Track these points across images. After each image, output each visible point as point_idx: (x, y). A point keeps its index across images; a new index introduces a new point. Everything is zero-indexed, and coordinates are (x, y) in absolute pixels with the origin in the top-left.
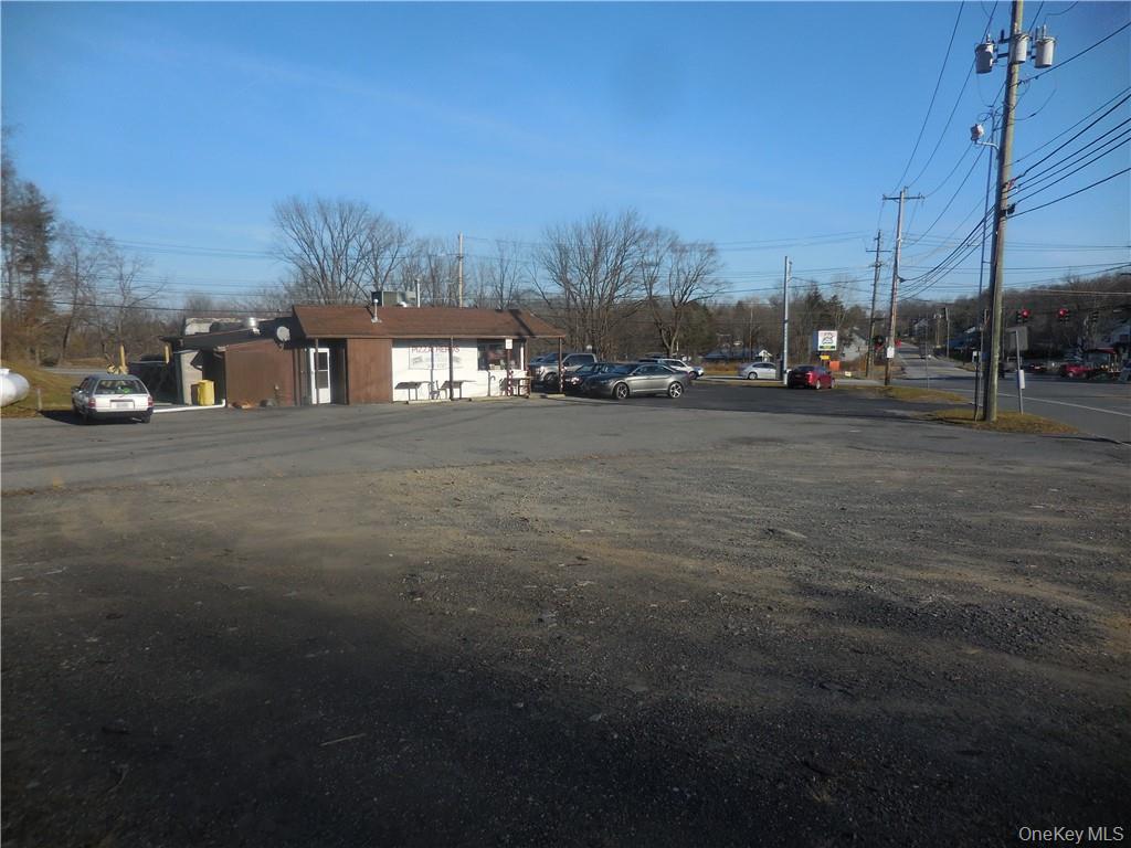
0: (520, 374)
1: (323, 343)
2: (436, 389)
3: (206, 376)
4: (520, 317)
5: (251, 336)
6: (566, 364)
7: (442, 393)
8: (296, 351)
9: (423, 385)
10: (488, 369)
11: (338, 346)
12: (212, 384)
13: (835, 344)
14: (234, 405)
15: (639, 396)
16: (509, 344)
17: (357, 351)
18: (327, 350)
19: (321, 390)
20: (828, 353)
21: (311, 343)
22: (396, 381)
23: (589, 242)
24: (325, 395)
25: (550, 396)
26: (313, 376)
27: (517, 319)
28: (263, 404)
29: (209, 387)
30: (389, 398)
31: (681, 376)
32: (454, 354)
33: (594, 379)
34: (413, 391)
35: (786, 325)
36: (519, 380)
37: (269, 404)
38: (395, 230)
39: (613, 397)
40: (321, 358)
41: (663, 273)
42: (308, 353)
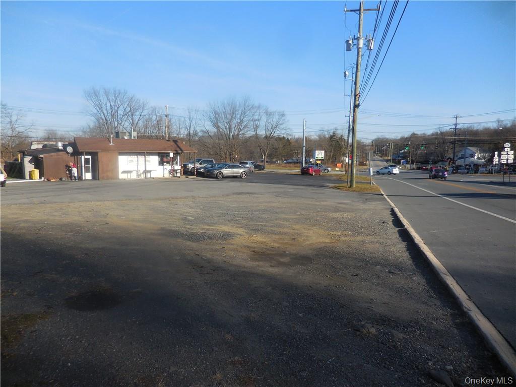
0: (178, 167)
1: (87, 154)
2: (139, 174)
3: (36, 167)
4: (178, 143)
5: (58, 150)
6: (200, 164)
7: (142, 175)
8: (76, 157)
9: (134, 172)
10: (163, 165)
11: (94, 155)
12: (38, 170)
13: (323, 156)
14: (48, 180)
15: (227, 177)
16: (171, 155)
17: (102, 157)
18: (90, 157)
19: (86, 174)
20: (320, 160)
21: (82, 154)
22: (120, 170)
23: (228, 109)
24: (89, 176)
25: (190, 177)
26: (83, 168)
27: (176, 144)
28: (61, 179)
29: (37, 172)
30: (117, 178)
31: (246, 169)
32: (147, 159)
33: (208, 170)
34: (129, 174)
35: (304, 148)
36: (177, 170)
37: (64, 179)
38: (141, 102)
39: (216, 177)
40: (87, 161)
41: (262, 123)
42: (81, 158)
